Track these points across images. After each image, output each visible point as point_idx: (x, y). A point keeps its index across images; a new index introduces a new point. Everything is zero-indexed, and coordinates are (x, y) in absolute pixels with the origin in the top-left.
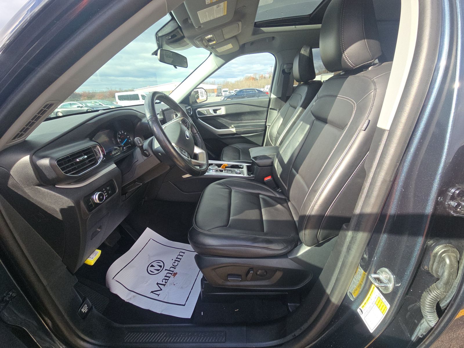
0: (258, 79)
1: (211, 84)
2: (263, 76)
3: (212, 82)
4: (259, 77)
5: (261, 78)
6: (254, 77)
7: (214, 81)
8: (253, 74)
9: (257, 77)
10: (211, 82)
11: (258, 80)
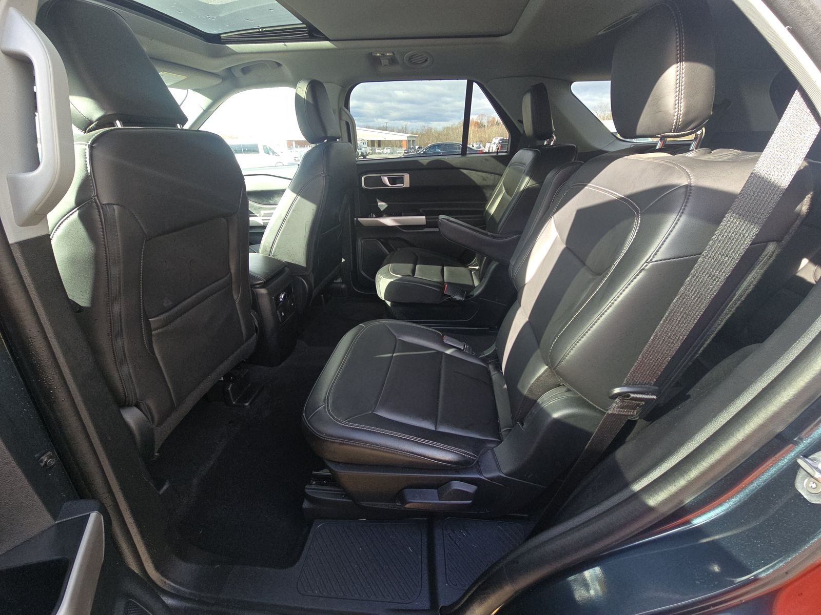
0: (486, 124)
1: (400, 131)
2: (495, 120)
3: (402, 128)
4: (488, 122)
5: (492, 124)
6: (479, 122)
7: (406, 125)
8: (476, 116)
9: (485, 122)
10: (400, 128)
11: (486, 126)
